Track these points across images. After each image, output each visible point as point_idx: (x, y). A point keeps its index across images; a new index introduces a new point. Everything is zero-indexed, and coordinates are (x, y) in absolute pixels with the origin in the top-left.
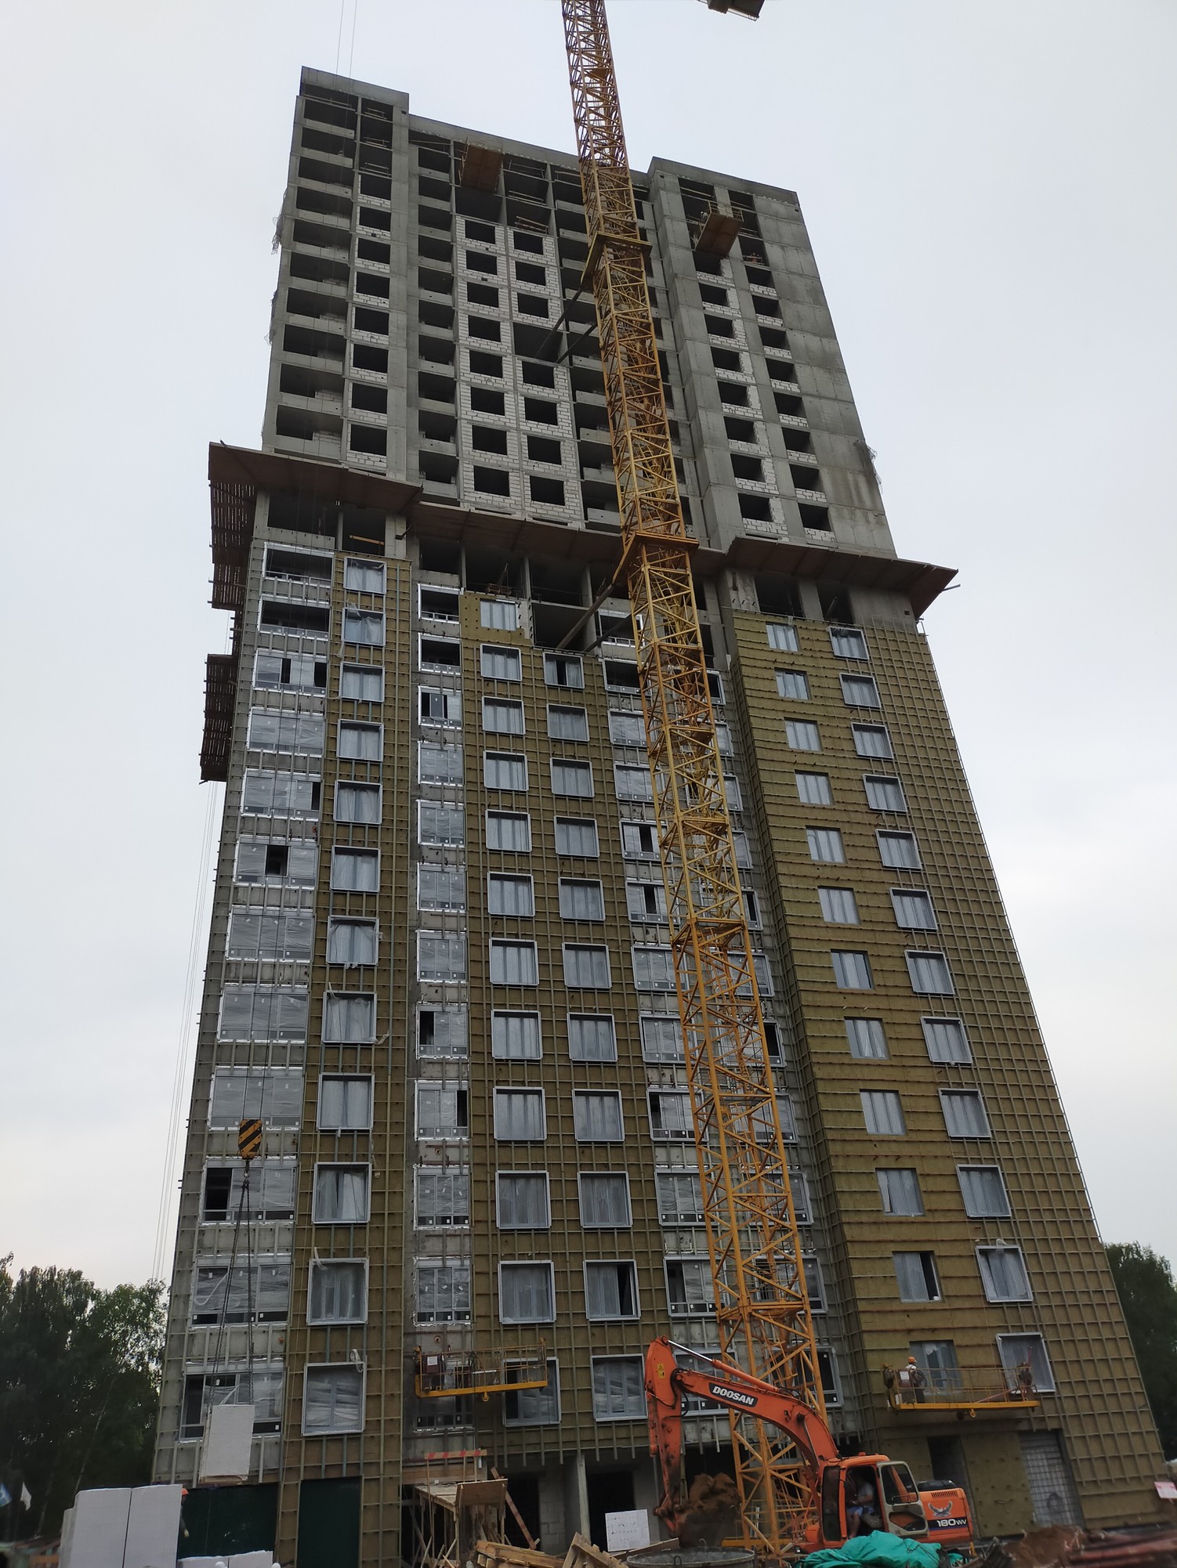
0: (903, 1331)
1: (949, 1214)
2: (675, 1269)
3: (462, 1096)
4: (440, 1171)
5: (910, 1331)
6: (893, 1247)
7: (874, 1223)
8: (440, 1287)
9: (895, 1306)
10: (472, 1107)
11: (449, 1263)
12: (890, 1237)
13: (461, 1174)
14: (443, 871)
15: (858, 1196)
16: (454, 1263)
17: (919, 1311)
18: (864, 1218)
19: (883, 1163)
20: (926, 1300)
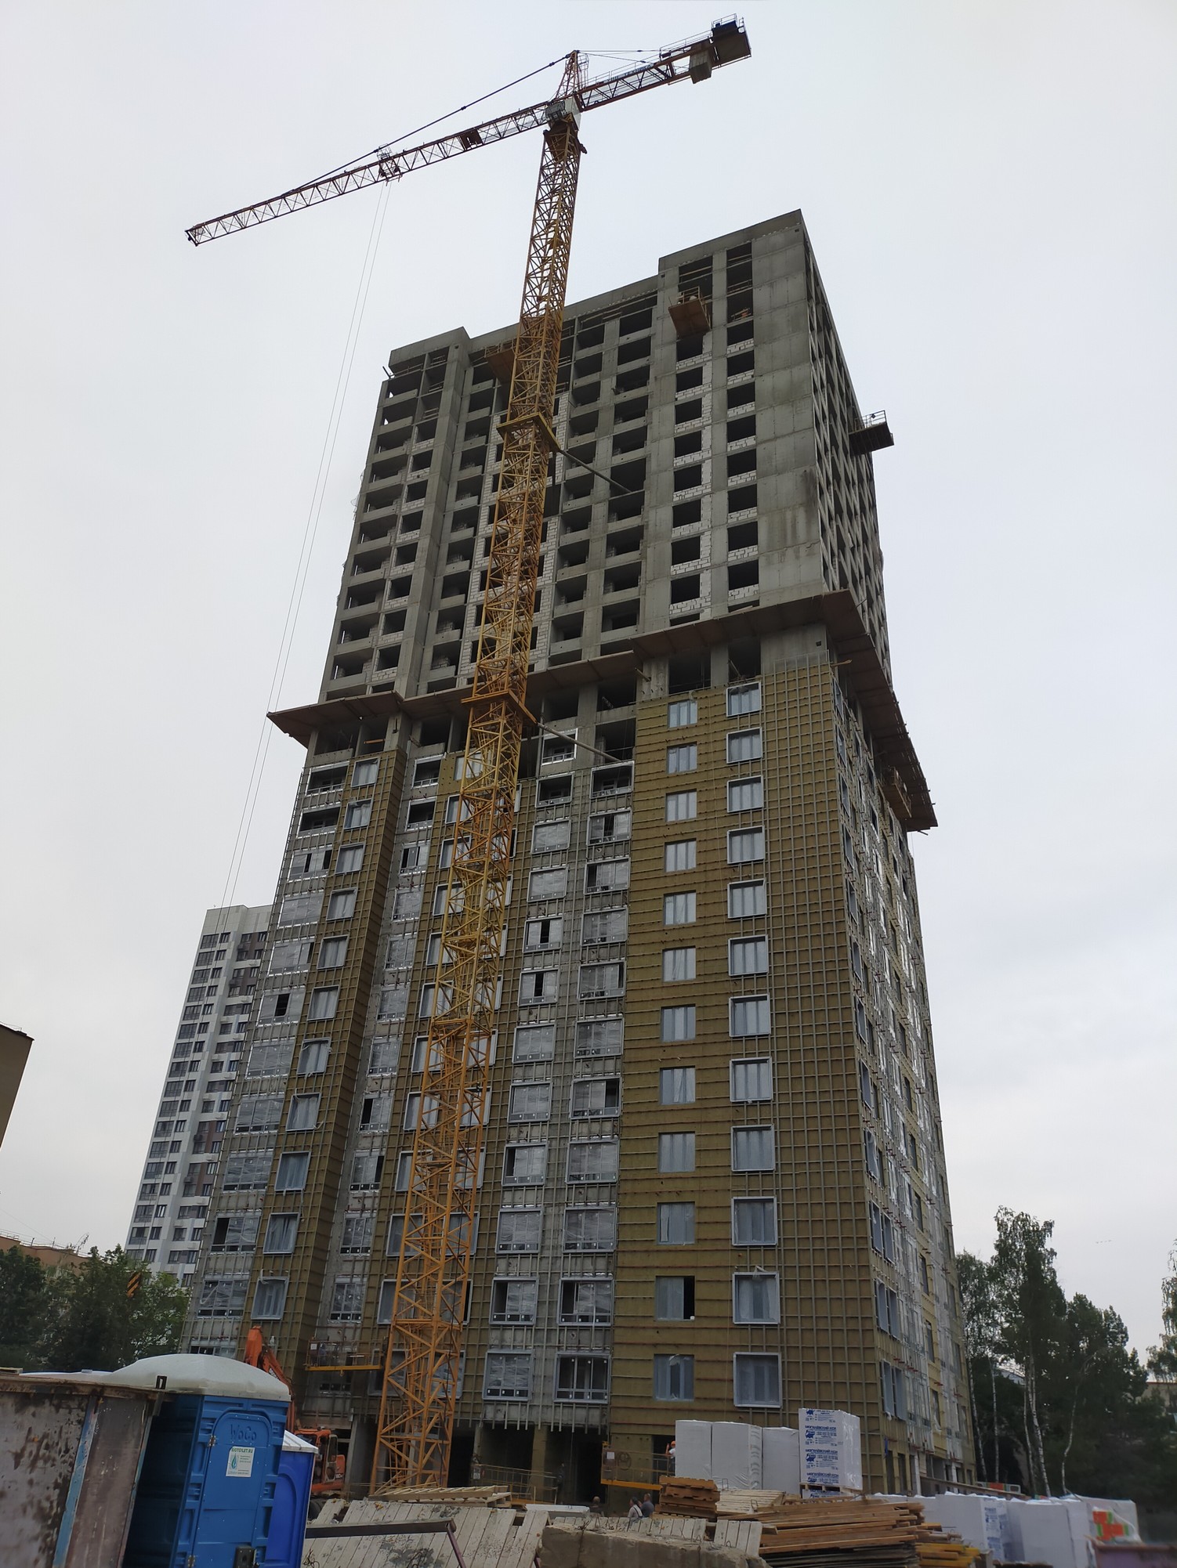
0: (650, 1344)
1: (718, 1243)
2: (502, 1287)
3: (381, 1158)
4: (358, 1215)
5: (655, 1345)
6: (658, 1272)
7: (646, 1251)
8: (347, 1296)
9: (648, 1323)
10: (387, 1168)
11: (354, 1280)
12: (657, 1264)
13: (372, 1218)
14: (396, 990)
15: (636, 1228)
16: (357, 1280)
17: (669, 1328)
18: (637, 1247)
19: (666, 1199)
20: (680, 1318)
